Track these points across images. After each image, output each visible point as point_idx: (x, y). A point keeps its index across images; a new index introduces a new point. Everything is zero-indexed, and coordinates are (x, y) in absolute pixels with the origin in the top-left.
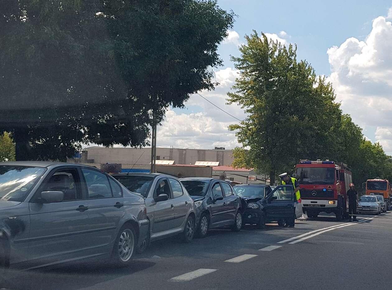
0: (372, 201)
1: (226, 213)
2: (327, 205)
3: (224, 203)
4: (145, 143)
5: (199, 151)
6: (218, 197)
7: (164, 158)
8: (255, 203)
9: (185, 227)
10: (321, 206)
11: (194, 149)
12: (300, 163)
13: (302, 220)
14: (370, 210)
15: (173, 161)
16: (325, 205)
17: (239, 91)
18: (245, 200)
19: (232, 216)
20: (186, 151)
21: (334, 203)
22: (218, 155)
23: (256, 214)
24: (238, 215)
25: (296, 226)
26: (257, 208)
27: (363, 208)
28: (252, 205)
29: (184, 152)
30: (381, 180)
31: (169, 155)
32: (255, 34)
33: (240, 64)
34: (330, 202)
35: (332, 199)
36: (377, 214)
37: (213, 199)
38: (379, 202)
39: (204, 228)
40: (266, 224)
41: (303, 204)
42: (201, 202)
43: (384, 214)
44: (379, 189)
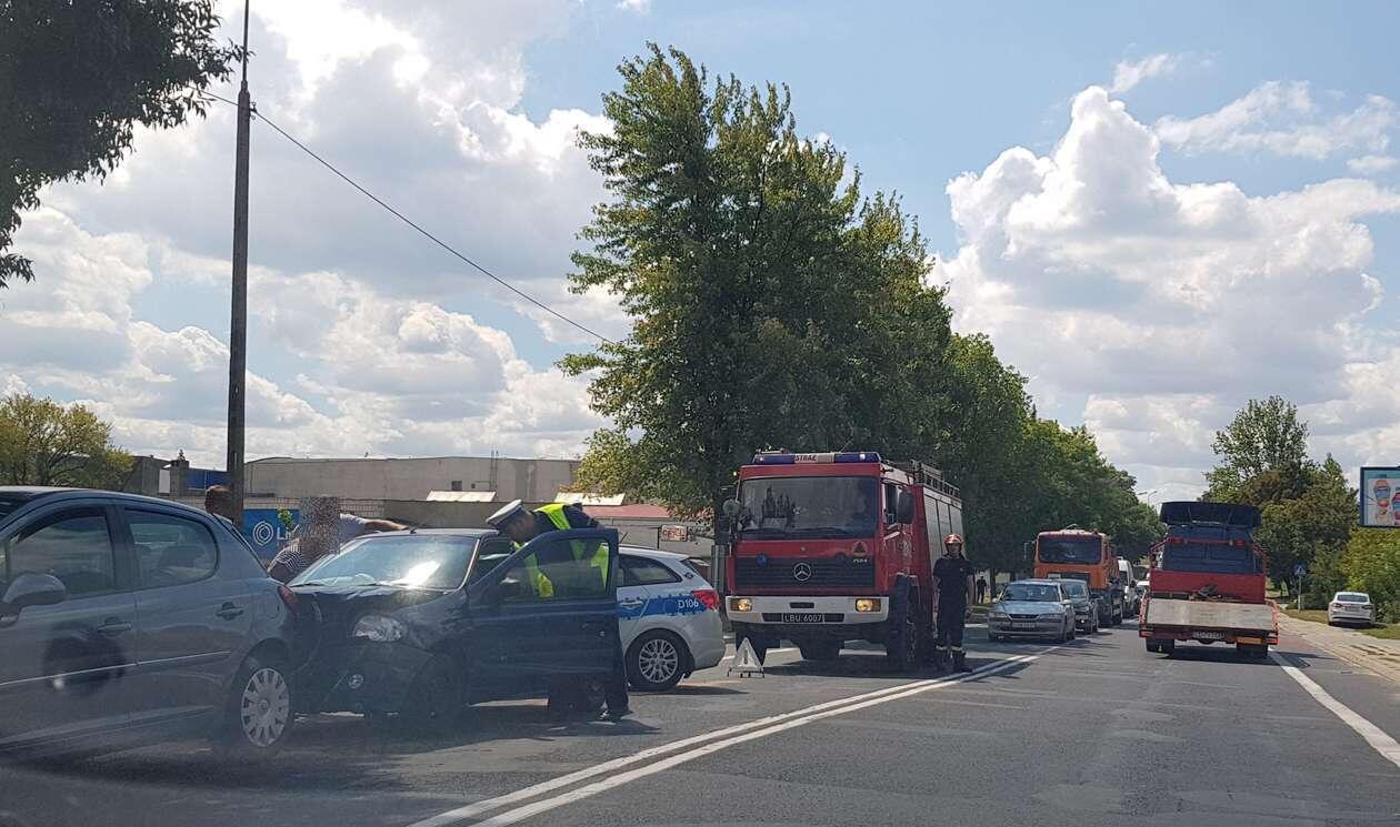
0: (1044, 599)
2: (849, 615)
7: (473, 486)
10: (829, 617)
11: (559, 459)
12: (755, 463)
13: (749, 673)
14: (1037, 629)
16: (840, 617)
17: (604, 243)
20: (535, 465)
21: (877, 606)
24: (254, 679)
26: (397, 636)
27: (1012, 622)
29: (531, 469)
30: (1081, 532)
31: (487, 478)
32: (654, 56)
33: (608, 155)
34: (860, 603)
35: (870, 590)
36: (1055, 642)
38: (1066, 601)
41: (764, 614)
43: (1085, 638)
44: (1076, 561)
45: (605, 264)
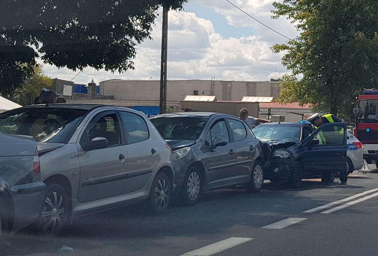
1: (235, 165)
3: (231, 150)
4: (127, 65)
5: (248, 83)
6: (219, 142)
7: (203, 93)
8: (284, 150)
9: (151, 192)
12: (364, 94)
13: (366, 172)
15: (214, 97)
18: (269, 146)
19: (247, 169)
20: (231, 83)
22: (272, 89)
23: (286, 166)
24: (256, 168)
25: (349, 182)
26: (287, 156)
28: (280, 154)
29: (229, 85)
31: (209, 89)
37: (211, 145)
39: (193, 190)
40: (303, 180)
41: (368, 151)
42: (188, 149)
45: (285, 7)
